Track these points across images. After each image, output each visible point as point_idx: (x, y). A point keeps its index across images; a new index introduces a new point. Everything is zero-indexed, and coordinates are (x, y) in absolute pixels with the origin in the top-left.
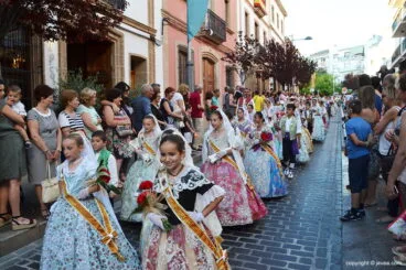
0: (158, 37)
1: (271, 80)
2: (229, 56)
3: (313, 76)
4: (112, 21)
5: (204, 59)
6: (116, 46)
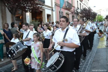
0: (54, 9)
1: (85, 18)
2: (72, 13)
3: (97, 17)
5: (66, 14)
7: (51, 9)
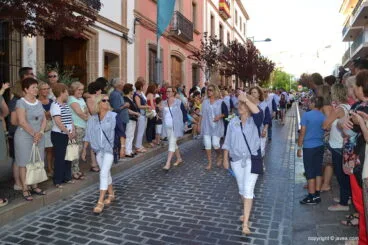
0: (130, 35)
2: (195, 55)
3: (272, 75)
4: (87, 19)
5: (172, 56)
6: (91, 42)
7: (121, 34)
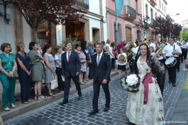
0: (104, 19)
1: (160, 35)
2: (137, 26)
5: (126, 27)
6: (86, 25)
